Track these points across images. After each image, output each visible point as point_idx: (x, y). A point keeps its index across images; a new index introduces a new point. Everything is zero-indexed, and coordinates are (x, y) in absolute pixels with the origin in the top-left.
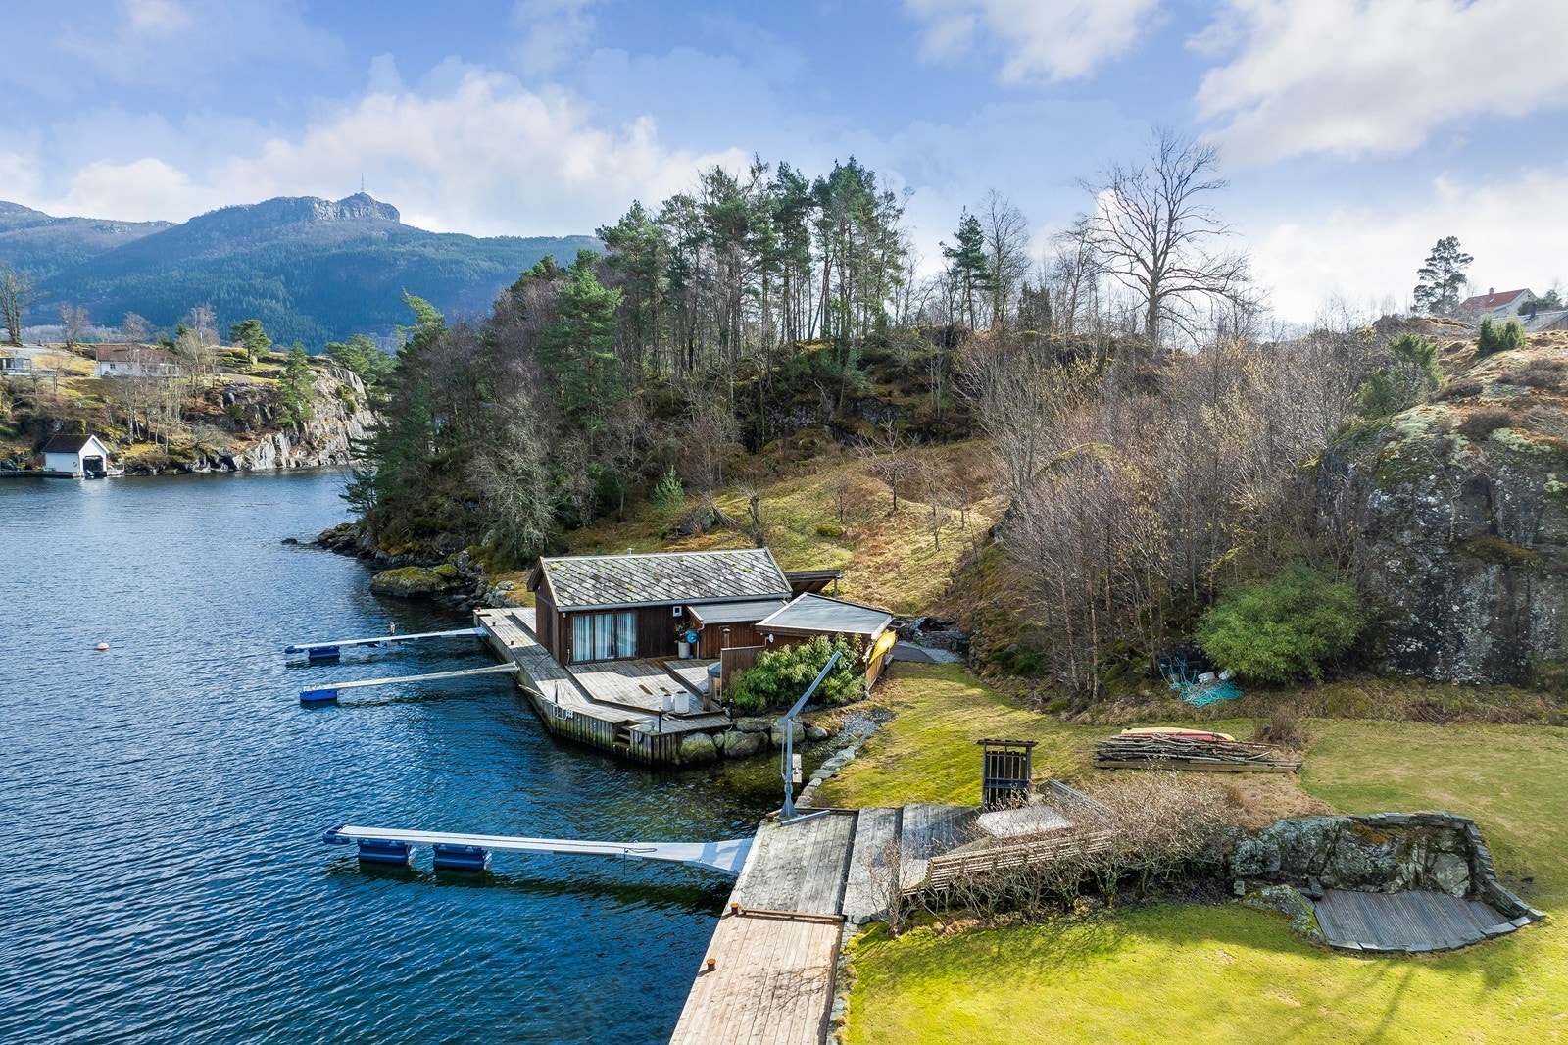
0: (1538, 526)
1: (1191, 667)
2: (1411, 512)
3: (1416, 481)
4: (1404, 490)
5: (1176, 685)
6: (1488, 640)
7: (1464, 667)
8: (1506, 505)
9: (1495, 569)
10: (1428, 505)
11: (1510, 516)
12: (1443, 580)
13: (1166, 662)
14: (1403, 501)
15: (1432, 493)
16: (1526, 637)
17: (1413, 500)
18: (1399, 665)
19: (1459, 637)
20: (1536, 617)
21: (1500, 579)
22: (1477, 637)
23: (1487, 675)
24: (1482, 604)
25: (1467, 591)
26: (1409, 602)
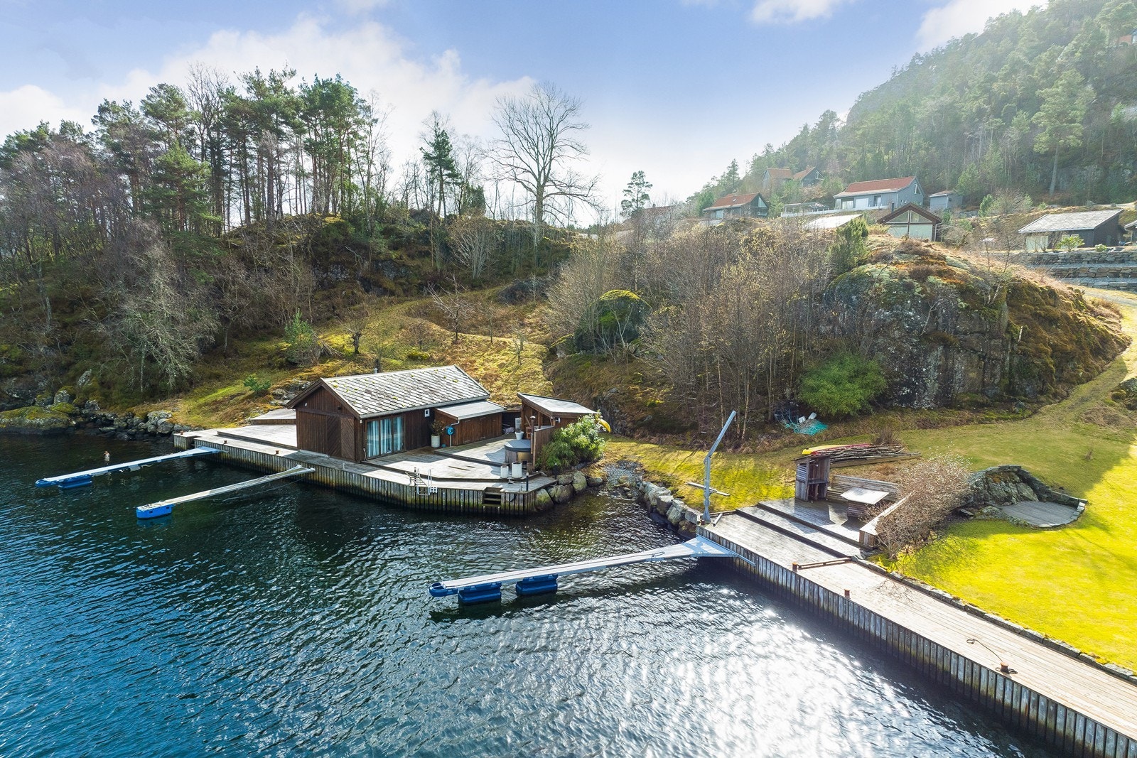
0: (956, 325)
1: (793, 415)
2: (900, 320)
3: (902, 304)
4: (897, 309)
5: (788, 426)
6: (937, 385)
7: (927, 401)
8: (943, 315)
9: (940, 348)
10: (909, 316)
11: (945, 320)
12: (920, 355)
13: (779, 413)
14: (897, 315)
15: (910, 310)
16: (952, 382)
17: (902, 314)
18: (899, 402)
19: (925, 385)
20: (956, 372)
21: (943, 353)
22: (932, 385)
23: (936, 403)
24: (934, 367)
25: (929, 360)
26: (901, 368)
